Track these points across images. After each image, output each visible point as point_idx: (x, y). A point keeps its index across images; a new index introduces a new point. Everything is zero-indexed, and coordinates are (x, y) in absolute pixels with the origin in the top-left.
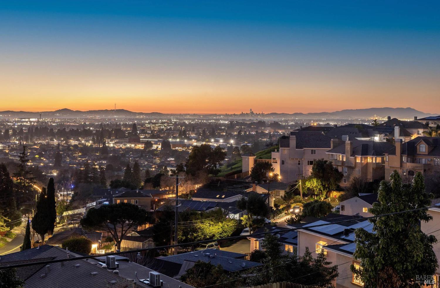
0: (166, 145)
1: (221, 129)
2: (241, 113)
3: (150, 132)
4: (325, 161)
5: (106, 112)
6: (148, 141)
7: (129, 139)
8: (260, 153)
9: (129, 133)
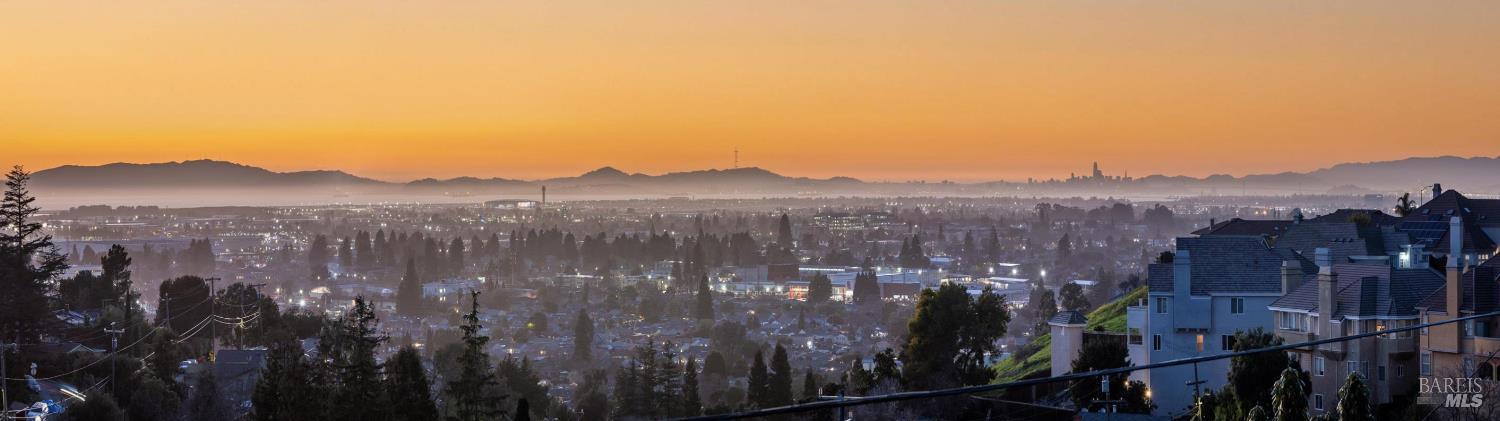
0: (866, 286)
1: (1016, 232)
2: (1069, 177)
3: (827, 245)
4: (1266, 335)
5: (712, 176)
6: (818, 272)
7: (771, 269)
8: (1104, 311)
9: (771, 247)
